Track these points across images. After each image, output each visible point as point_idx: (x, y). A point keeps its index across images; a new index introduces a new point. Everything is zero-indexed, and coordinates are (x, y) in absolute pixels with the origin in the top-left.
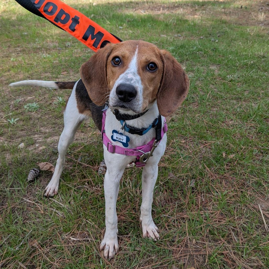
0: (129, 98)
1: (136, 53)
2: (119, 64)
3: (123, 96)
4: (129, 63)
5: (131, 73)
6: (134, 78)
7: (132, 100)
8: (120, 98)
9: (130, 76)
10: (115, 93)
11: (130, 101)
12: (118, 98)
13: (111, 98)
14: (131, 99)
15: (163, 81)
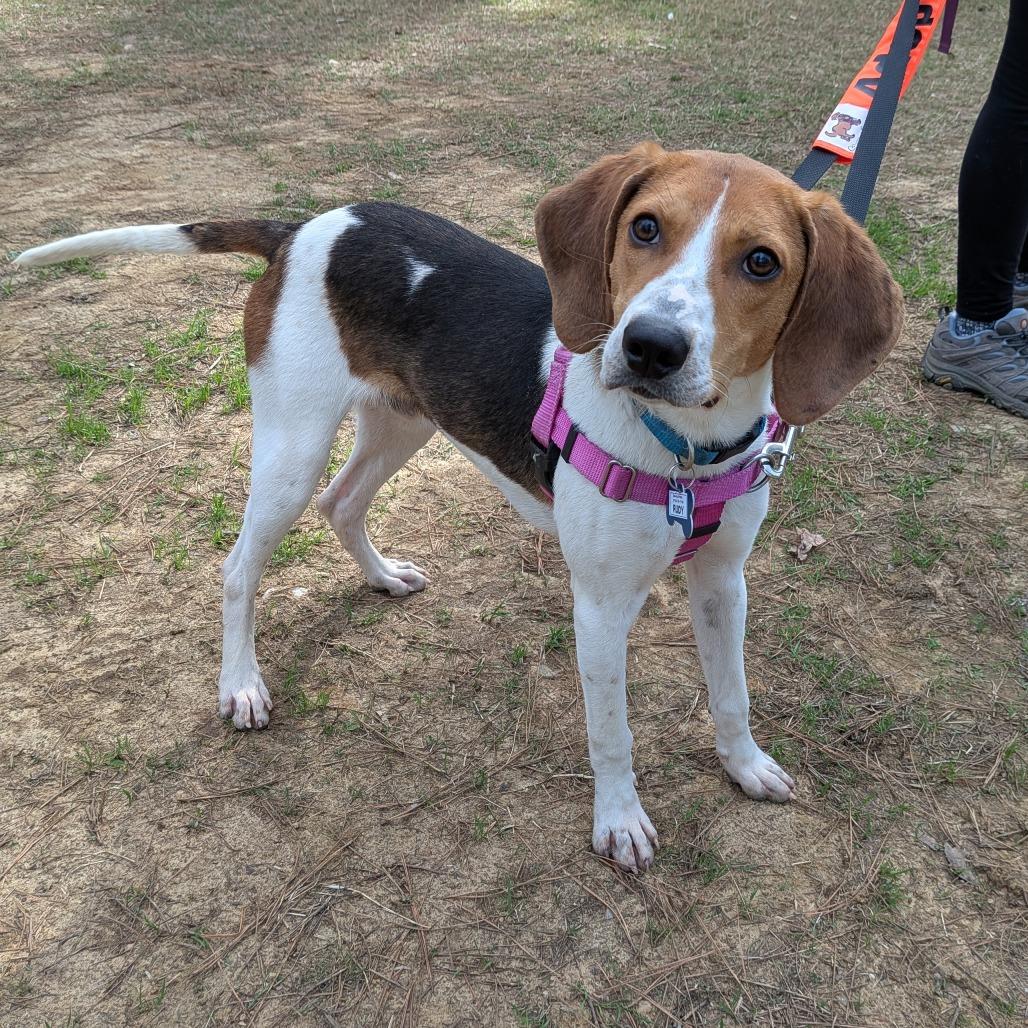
0: (659, 366)
1: (717, 208)
2: (652, 238)
3: (639, 359)
4: (687, 241)
5: (684, 281)
6: (690, 301)
7: (667, 373)
8: (631, 363)
9: (677, 293)
10: (620, 344)
11: (661, 376)
12: (625, 362)
13: (607, 358)
14: (665, 370)
15: (801, 303)
